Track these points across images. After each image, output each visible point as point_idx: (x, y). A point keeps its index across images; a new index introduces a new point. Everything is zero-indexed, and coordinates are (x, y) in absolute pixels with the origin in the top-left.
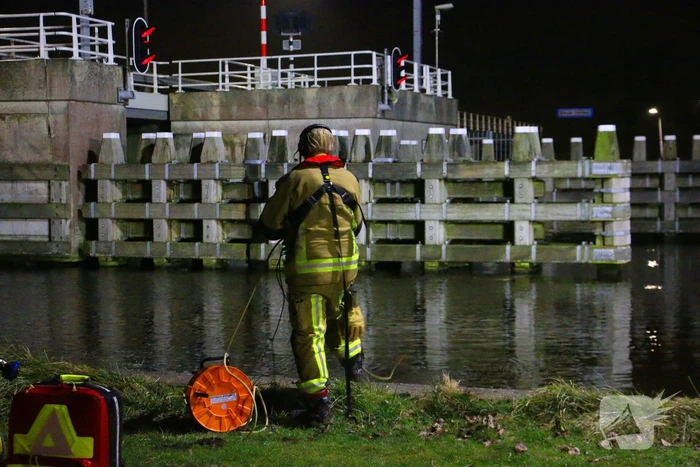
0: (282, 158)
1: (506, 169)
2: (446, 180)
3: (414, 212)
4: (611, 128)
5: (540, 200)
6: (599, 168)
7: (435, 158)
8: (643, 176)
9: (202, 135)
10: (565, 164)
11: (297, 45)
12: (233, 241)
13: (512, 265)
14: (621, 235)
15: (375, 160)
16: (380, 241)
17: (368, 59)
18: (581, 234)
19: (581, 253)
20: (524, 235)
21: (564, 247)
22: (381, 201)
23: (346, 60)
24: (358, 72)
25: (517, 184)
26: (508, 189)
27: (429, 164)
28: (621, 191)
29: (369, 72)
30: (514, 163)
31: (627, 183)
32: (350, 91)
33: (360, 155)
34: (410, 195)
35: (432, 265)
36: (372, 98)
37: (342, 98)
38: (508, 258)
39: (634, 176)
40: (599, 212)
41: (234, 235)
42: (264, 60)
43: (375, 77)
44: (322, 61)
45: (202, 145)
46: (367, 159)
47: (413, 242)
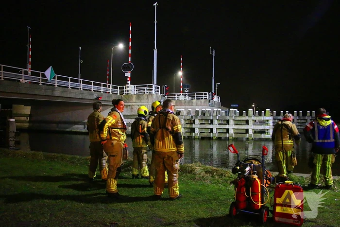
0: (198, 115)
1: (247, 118)
2: (234, 120)
3: (227, 127)
4: (269, 110)
5: (254, 124)
6: (267, 118)
7: (231, 115)
8: (276, 119)
9: (180, 110)
10: (260, 117)
11: (188, 91)
12: (187, 132)
13: (248, 138)
14: (271, 132)
15: (218, 115)
16: (219, 133)
17: (206, 94)
18: (263, 132)
19: (263, 136)
20: (251, 132)
21: (259, 135)
22: (219, 124)
23: (202, 94)
24: (204, 97)
25: (249, 121)
26: (247, 122)
27: (230, 116)
28: (271, 123)
29: (206, 97)
30: (248, 116)
31: (272, 121)
32: (203, 101)
33: (215, 114)
34: (225, 123)
35: (231, 138)
36: (208, 102)
37: (201, 102)
38: (247, 137)
39: (274, 119)
40: (266, 127)
41: (187, 131)
42: (181, 94)
43: (208, 97)
44: (197, 94)
45: (180, 112)
46: (217, 115)
47: (226, 133)
